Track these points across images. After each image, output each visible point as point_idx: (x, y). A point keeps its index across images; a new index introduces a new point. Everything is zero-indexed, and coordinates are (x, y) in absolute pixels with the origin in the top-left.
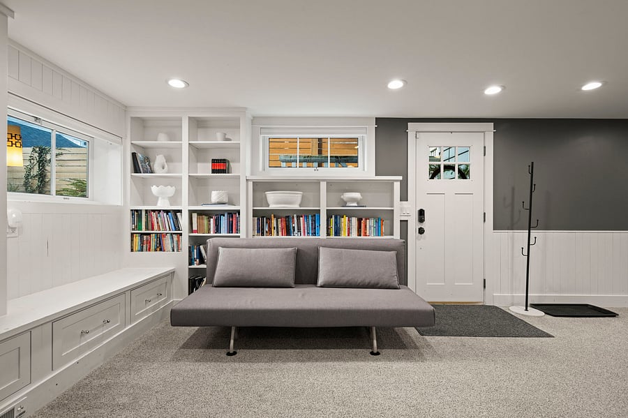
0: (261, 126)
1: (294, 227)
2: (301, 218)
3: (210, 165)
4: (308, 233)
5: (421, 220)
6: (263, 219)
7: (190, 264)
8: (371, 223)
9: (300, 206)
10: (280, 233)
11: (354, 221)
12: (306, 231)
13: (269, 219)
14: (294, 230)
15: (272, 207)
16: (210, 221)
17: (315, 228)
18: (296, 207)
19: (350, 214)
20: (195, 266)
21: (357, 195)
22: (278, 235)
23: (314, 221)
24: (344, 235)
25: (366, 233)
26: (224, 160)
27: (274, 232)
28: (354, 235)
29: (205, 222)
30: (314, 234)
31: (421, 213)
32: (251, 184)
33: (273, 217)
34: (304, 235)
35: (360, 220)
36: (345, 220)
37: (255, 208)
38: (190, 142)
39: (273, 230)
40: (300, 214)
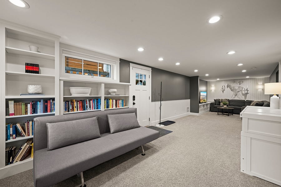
0: (64, 49)
1: (87, 106)
2: (91, 101)
3: (24, 67)
4: (95, 108)
5: (134, 99)
6: (69, 102)
7: (7, 140)
8: (120, 102)
9: (90, 95)
10: (79, 109)
11: (114, 101)
12: (93, 107)
13: (72, 102)
14: (87, 107)
15: (73, 95)
16: (27, 106)
17: (98, 105)
18: (88, 95)
19: (113, 98)
20: (11, 140)
21: (115, 90)
22: (77, 111)
23: (97, 102)
24: (111, 108)
25: (118, 106)
26: (37, 65)
27: (75, 109)
28: (114, 107)
29: (23, 107)
30: (97, 108)
31: (134, 97)
32: (62, 82)
33: (74, 101)
34: (93, 109)
35: (116, 101)
36: (111, 101)
37: (65, 96)
38: (7, 47)
39: (74, 108)
40: (90, 99)
